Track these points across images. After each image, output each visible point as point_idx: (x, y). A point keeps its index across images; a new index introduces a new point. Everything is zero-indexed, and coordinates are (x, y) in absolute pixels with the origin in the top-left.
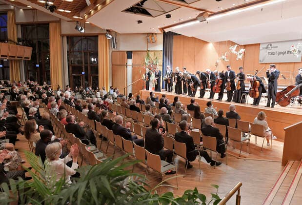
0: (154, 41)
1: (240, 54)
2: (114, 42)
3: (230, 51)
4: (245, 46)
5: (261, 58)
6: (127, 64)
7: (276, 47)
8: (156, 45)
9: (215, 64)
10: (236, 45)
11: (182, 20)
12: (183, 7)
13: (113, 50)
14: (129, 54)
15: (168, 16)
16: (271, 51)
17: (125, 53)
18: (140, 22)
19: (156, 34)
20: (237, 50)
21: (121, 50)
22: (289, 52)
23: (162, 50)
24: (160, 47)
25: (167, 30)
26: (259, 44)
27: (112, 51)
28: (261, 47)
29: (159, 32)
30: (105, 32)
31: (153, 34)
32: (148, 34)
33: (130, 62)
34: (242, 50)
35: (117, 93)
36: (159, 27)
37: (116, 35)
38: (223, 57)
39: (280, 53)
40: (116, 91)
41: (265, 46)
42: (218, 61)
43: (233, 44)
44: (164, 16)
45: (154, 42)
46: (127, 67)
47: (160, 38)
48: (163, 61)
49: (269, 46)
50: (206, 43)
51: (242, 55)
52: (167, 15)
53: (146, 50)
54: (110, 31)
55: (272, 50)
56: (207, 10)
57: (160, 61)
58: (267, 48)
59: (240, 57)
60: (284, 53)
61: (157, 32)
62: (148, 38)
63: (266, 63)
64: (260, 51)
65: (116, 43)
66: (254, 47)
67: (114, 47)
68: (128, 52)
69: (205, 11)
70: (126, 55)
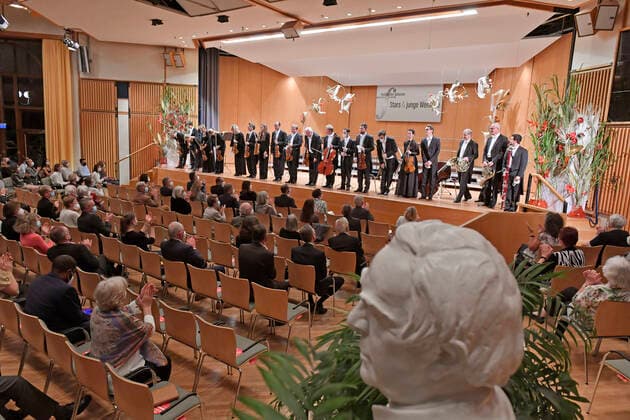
0: (179, 63)
1: (346, 102)
2: (84, 59)
3: (328, 96)
4: (352, 89)
5: (378, 111)
6: (117, 109)
7: (403, 94)
8: (184, 73)
9: (299, 119)
10: (339, 86)
11: (247, 30)
12: (258, 6)
13: (82, 76)
14: (123, 89)
15: (223, 19)
16: (395, 101)
17: (113, 85)
18: (156, 22)
19: (183, 49)
20: (341, 95)
21: (100, 77)
22: (423, 105)
23: (197, 84)
24: (193, 79)
25: (208, 45)
26: (375, 87)
27: (81, 80)
28: (380, 92)
29: (193, 46)
30: (63, 33)
31: (176, 48)
32: (165, 47)
33: (123, 105)
34: (349, 96)
35: (102, 174)
36: (194, 37)
37: (88, 43)
38: (315, 106)
39: (409, 105)
40: (100, 169)
41: (386, 91)
42: (305, 113)
43: (333, 83)
44: (214, 18)
45: (181, 67)
46: (117, 116)
47: (192, 60)
48: (200, 107)
49: (392, 92)
50: (282, 76)
51: (349, 104)
52: (219, 17)
53: (161, 81)
54: (73, 32)
55: (397, 100)
56: (302, 18)
57: (193, 108)
58: (388, 95)
59: (346, 108)
60: (414, 106)
61: (186, 46)
62: (167, 56)
63: (386, 122)
64: (378, 100)
65: (90, 61)
66: (366, 91)
67: (84, 70)
68: (118, 84)
69: (297, 19)
70: (114, 90)
